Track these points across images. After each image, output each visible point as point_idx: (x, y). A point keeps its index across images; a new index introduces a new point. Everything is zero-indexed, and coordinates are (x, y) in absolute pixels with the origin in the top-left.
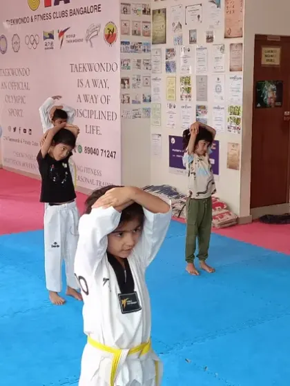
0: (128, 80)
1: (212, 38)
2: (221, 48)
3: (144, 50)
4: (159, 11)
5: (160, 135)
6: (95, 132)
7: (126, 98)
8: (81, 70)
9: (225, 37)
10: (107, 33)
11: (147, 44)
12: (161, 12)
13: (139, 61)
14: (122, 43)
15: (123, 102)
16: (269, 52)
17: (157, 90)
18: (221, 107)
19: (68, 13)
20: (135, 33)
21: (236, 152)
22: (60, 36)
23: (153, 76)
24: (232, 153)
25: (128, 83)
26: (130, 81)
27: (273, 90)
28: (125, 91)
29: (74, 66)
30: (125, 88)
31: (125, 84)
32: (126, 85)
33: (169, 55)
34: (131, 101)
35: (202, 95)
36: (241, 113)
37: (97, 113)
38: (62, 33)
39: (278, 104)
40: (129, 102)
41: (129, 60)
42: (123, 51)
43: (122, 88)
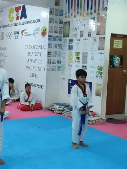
0: (51, 53)
1: (91, 35)
2: (95, 40)
3: (59, 40)
4: (67, 22)
5: (64, 79)
6: (35, 76)
7: (49, 61)
8: (30, 48)
9: (97, 34)
10: (43, 32)
11: (61, 37)
12: (68, 23)
13: (56, 45)
14: (49, 36)
15: (48, 63)
16: (117, 42)
17: (64, 58)
18: (93, 66)
19: (26, 23)
20: (55, 32)
21: (100, 88)
22: (21, 33)
23: (63, 52)
24: (98, 88)
27: (118, 60)
28: (50, 58)
29: (27, 47)
30: (49, 56)
31: (49, 55)
33: (70, 42)
34: (52, 62)
35: (85, 61)
36: (103, 69)
37: (36, 68)
38: (22, 32)
39: (121, 66)
41: (52, 44)
42: (49, 40)
43: (48, 56)
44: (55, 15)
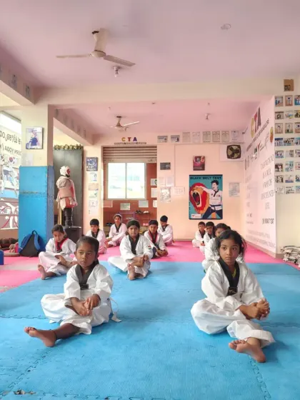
0: (282, 165)
3: (297, 143)
7: (279, 179)
10: (271, 136)
11: (299, 139)
13: (292, 151)
14: (276, 139)
15: (277, 181)
19: (261, 131)
20: (288, 131)
22: (258, 148)
26: (284, 166)
32: (280, 170)
34: (284, 181)
38: (259, 146)
40: (282, 181)
41: (283, 151)
42: (277, 145)
43: (276, 171)
44: (287, 105)
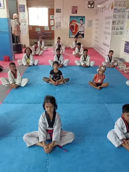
0: (115, 22)
3: (123, 12)
5: (123, 41)
10: (112, 6)
11: (124, 9)
13: (120, 15)
14: (114, 9)
15: (112, 29)
17: (125, 25)
20: (120, 5)
22: (104, 8)
23: (125, 20)
25: (115, 23)
28: (114, 26)
30: (113, 24)
32: (114, 24)
34: (115, 29)
42: (114, 12)
